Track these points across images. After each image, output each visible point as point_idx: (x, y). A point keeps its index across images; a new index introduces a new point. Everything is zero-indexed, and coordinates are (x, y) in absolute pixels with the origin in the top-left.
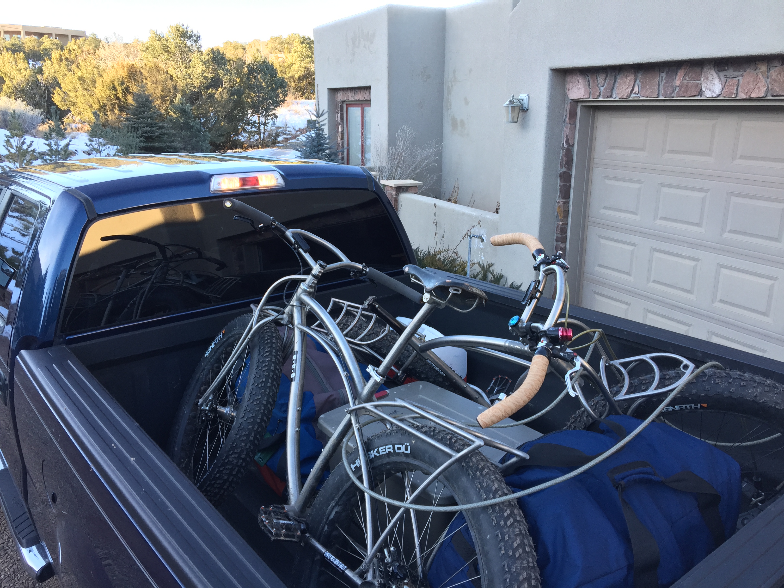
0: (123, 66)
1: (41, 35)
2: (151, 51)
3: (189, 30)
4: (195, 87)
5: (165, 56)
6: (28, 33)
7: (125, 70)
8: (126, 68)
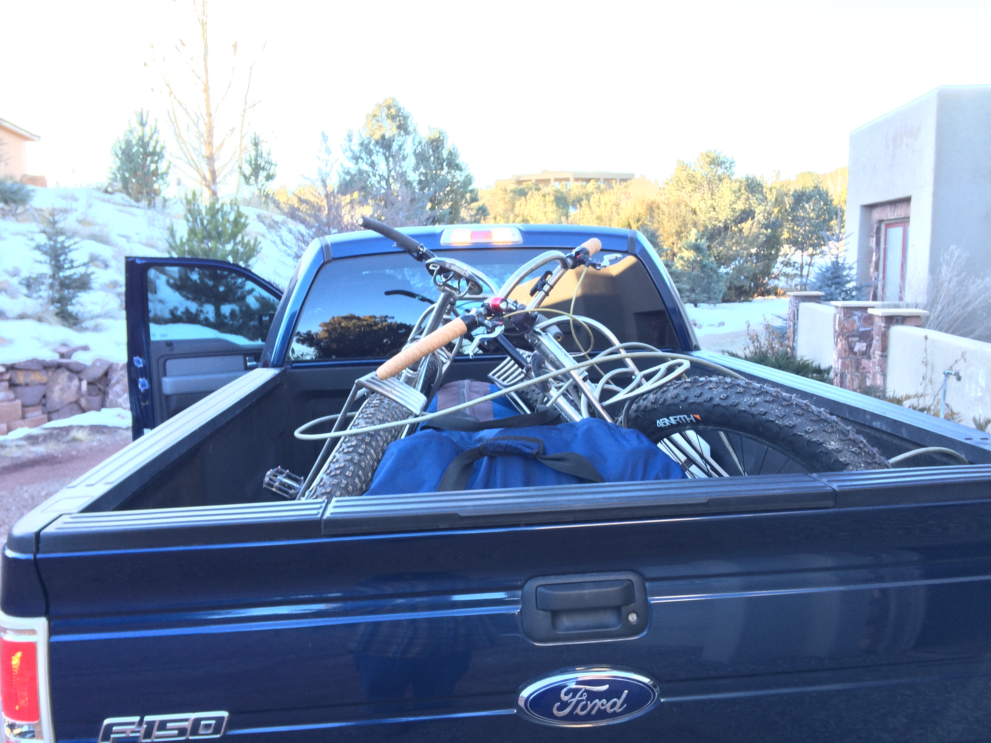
0: (643, 201)
1: (588, 180)
2: (674, 182)
3: (721, 156)
4: (720, 221)
5: (690, 187)
6: (577, 180)
7: (645, 206)
8: (645, 204)
